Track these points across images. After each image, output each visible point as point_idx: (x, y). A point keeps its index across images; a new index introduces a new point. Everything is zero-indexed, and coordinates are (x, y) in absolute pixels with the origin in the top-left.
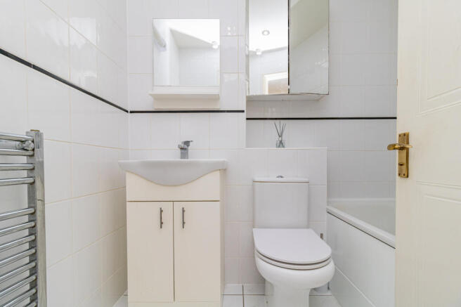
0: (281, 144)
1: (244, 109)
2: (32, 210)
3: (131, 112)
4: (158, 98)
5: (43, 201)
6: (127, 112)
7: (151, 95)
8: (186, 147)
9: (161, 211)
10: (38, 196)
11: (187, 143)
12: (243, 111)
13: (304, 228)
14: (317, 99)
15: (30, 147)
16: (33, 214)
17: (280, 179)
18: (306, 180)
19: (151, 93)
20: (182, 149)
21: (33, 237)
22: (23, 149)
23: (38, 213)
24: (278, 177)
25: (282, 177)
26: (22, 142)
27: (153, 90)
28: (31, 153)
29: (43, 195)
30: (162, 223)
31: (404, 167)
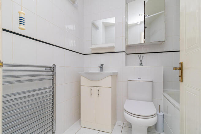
0: (141, 64)
1: (125, 50)
2: (53, 87)
3: (85, 54)
4: (93, 49)
5: (55, 84)
6: (83, 54)
7: (91, 48)
8: (101, 66)
9: (91, 90)
10: (54, 83)
11: (102, 65)
12: (124, 52)
13: (150, 101)
14: (160, 44)
15: (52, 69)
16: (53, 88)
17: (139, 80)
18: (151, 80)
19: (91, 47)
20: (100, 67)
21: (53, 95)
22: (51, 70)
23: (54, 88)
24: (138, 79)
25: (140, 79)
26: (51, 68)
27: (91, 46)
28: (53, 71)
29: (56, 82)
30: (91, 94)
31: (181, 77)
